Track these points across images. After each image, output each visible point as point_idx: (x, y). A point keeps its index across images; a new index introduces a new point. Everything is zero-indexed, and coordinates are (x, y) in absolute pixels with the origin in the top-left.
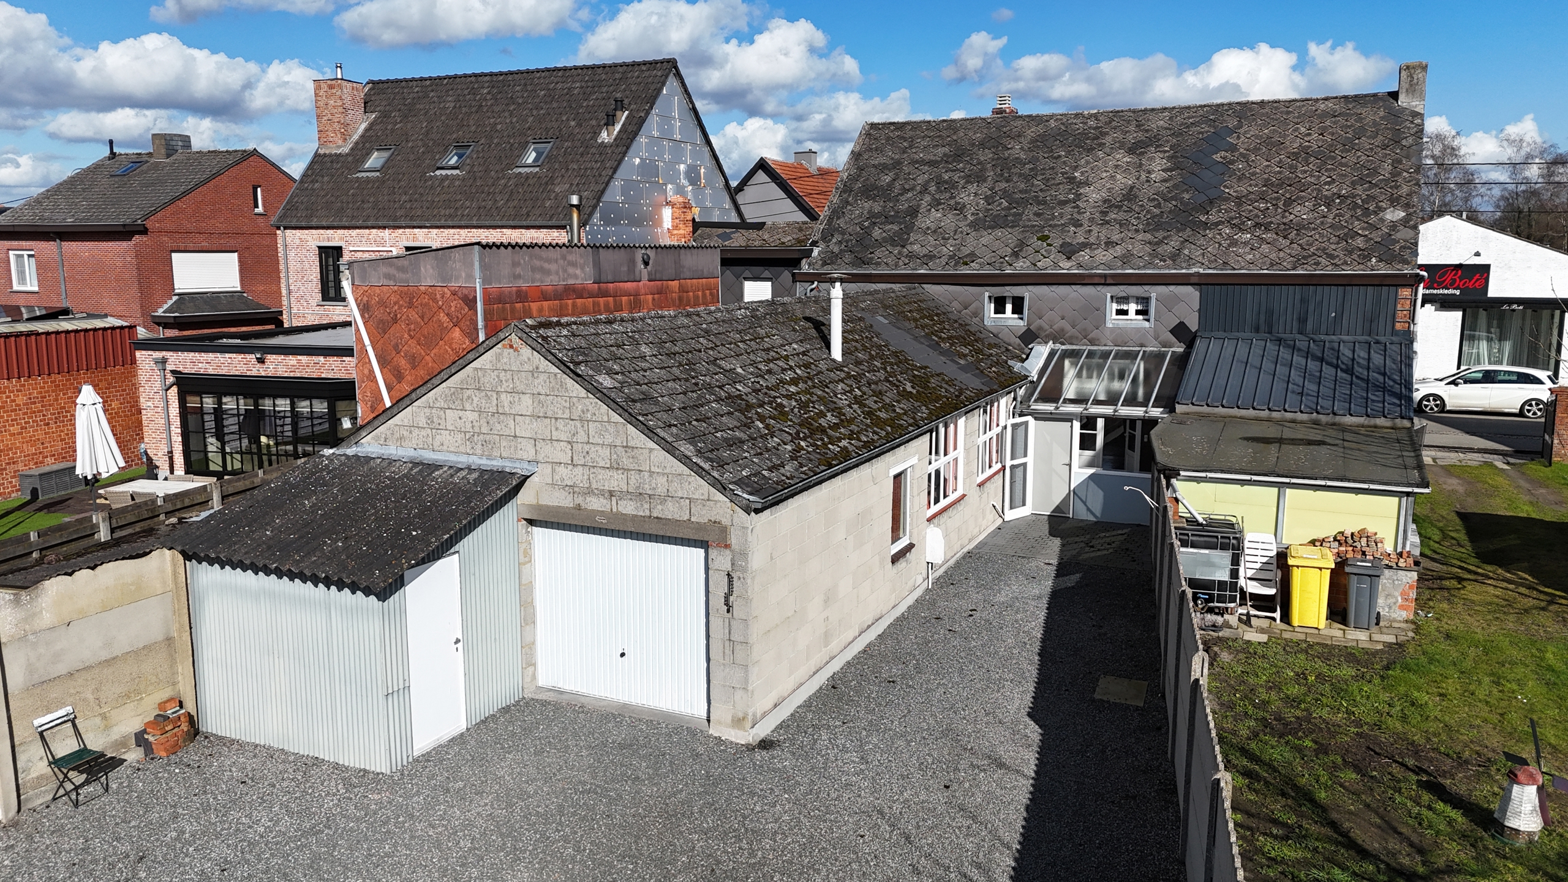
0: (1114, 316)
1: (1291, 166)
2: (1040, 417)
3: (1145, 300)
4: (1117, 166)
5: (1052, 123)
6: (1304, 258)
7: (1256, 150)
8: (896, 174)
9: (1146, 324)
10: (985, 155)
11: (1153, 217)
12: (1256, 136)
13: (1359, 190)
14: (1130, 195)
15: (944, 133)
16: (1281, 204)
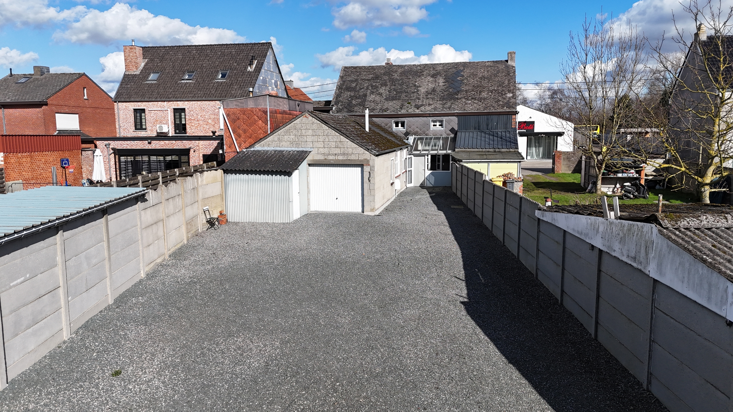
0: (432, 127)
1: (480, 81)
2: (416, 155)
3: (441, 121)
4: (428, 81)
5: (406, 68)
6: (487, 107)
7: (470, 76)
8: (357, 83)
9: (442, 129)
10: (386, 78)
11: (442, 97)
12: (469, 73)
13: (500, 88)
14: (434, 90)
15: (371, 70)
16: (478, 92)
